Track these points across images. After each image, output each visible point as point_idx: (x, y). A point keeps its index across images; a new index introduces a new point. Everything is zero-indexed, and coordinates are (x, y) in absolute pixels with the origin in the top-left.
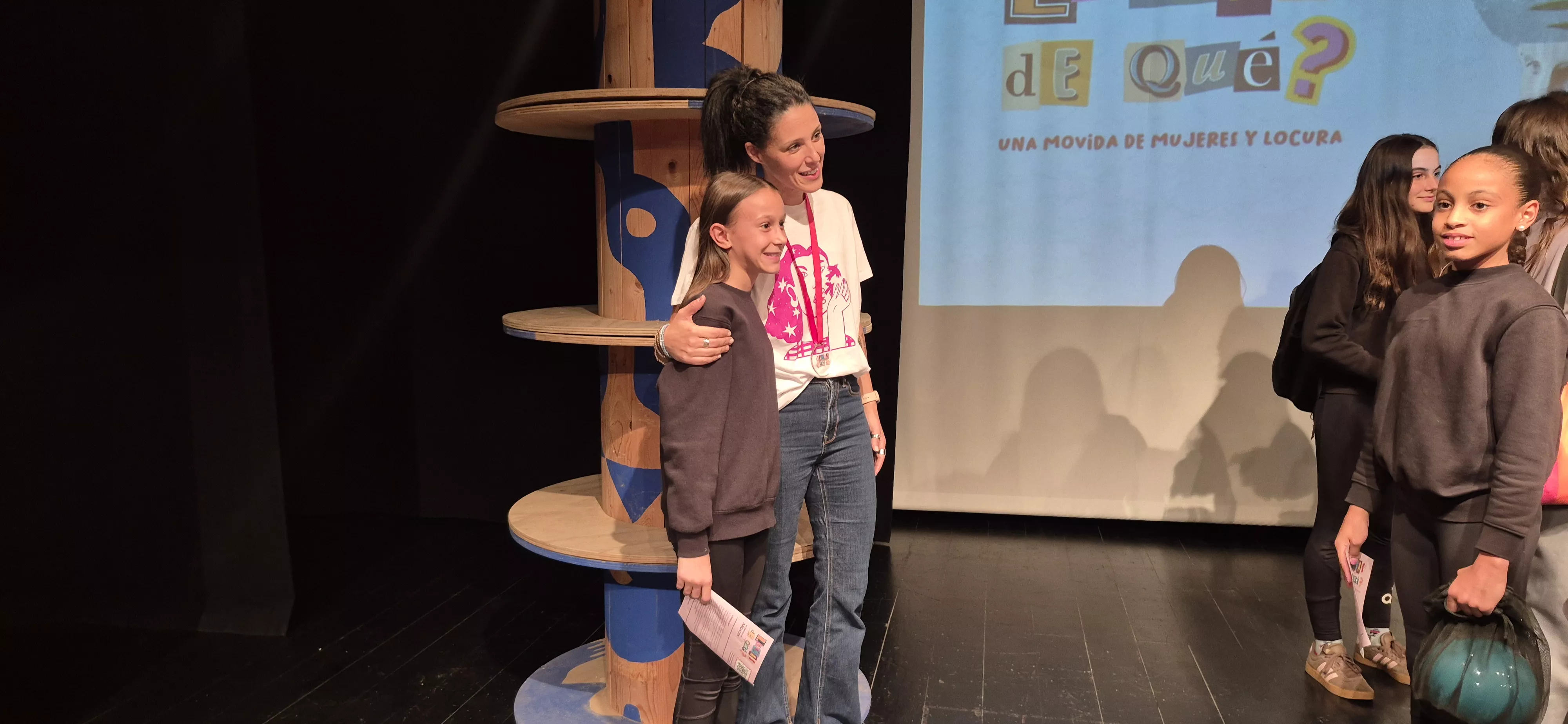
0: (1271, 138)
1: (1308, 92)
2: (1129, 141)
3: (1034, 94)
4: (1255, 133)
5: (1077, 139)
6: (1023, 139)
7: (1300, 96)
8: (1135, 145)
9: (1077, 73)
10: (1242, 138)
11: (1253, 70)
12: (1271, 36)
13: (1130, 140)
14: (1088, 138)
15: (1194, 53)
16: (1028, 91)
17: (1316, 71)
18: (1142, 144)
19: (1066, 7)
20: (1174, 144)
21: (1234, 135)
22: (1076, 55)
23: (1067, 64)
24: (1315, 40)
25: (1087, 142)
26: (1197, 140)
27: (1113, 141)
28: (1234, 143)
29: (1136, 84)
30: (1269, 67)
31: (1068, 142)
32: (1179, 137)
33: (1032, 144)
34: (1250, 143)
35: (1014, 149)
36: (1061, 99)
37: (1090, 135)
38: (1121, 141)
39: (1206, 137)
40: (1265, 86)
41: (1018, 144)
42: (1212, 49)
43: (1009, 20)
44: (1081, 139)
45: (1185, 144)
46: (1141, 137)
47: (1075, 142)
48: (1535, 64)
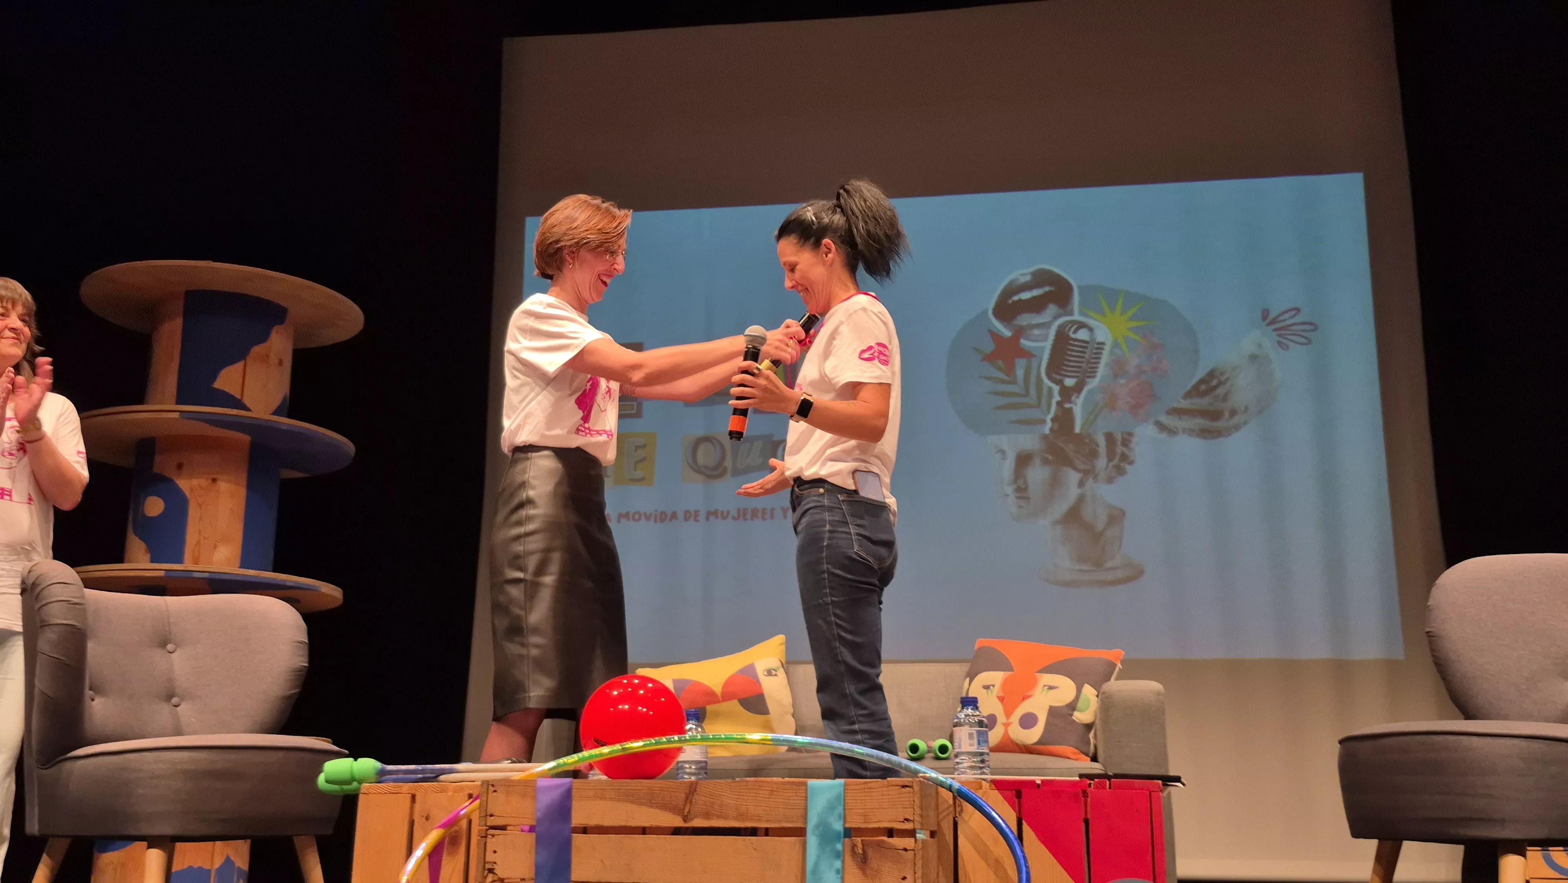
2: (687, 516)
3: (609, 476)
5: (645, 514)
8: (692, 519)
9: (643, 460)
10: (778, 513)
14: (654, 514)
18: (699, 518)
19: (633, 405)
20: (724, 518)
21: (772, 510)
22: (642, 443)
23: (636, 451)
25: (653, 517)
26: (742, 515)
27: (674, 516)
28: (772, 517)
29: (693, 468)
31: (637, 517)
32: (728, 512)
36: (631, 480)
37: (656, 511)
38: (681, 515)
39: (749, 512)
42: (751, 440)
44: (648, 514)
45: (734, 518)
46: (697, 513)
47: (643, 517)
48: (1003, 452)
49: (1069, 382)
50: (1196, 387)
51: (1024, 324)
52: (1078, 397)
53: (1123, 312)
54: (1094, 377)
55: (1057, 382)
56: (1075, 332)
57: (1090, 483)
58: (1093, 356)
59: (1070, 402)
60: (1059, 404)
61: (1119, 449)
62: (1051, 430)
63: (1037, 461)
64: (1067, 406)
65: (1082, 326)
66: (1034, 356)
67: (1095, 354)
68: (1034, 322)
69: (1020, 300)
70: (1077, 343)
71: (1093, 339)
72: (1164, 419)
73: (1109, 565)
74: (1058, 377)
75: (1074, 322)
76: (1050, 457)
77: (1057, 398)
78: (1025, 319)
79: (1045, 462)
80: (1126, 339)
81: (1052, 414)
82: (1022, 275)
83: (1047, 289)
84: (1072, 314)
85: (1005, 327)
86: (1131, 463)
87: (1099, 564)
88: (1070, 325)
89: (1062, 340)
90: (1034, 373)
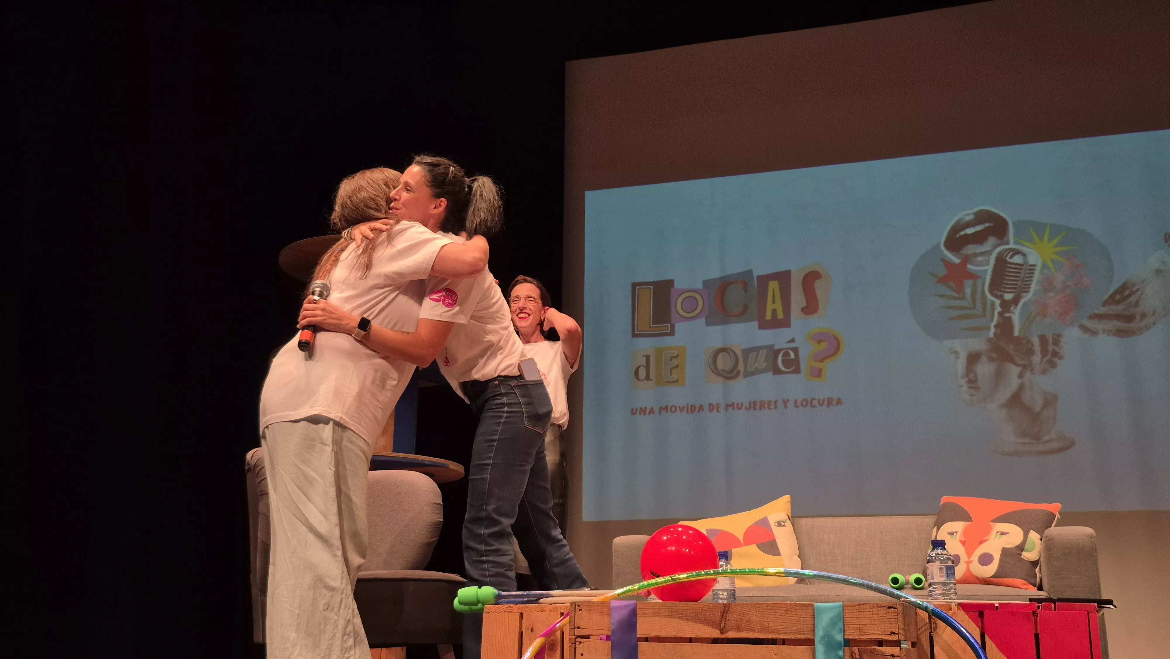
0: (799, 403)
1: (818, 373)
3: (652, 380)
4: (788, 400)
5: (679, 407)
6: (646, 408)
7: (813, 376)
8: (715, 410)
9: (677, 366)
10: (780, 404)
11: (783, 362)
12: (792, 341)
13: (712, 407)
14: (686, 407)
15: (747, 352)
16: (648, 378)
17: (822, 361)
18: (720, 409)
19: (668, 326)
20: (740, 409)
21: (776, 402)
22: (676, 355)
23: (671, 360)
24: (819, 342)
25: (685, 409)
26: (753, 406)
27: (701, 408)
28: (776, 407)
29: (714, 372)
30: (792, 359)
31: (673, 409)
32: (742, 404)
33: (652, 411)
34: (786, 407)
35: (640, 414)
36: (668, 382)
37: (687, 405)
38: (706, 408)
39: (758, 404)
40: (793, 370)
41: (643, 411)
42: (757, 349)
43: (634, 335)
44: (681, 407)
45: (746, 409)
46: (718, 405)
47: (678, 409)
48: (956, 353)
49: (1008, 297)
50: (1112, 297)
51: (970, 252)
52: (1015, 308)
53: (1050, 241)
54: (1029, 291)
55: (997, 296)
56: (1011, 258)
57: (1028, 374)
58: (1026, 275)
59: (1009, 312)
60: (1001, 314)
61: (1051, 347)
62: (995, 334)
63: (984, 359)
64: (1007, 315)
65: (1017, 252)
66: (980, 277)
67: (1028, 273)
68: (978, 251)
69: (966, 234)
70: (1013, 266)
71: (1026, 262)
72: (1086, 323)
73: (1046, 438)
74: (999, 293)
75: (1011, 250)
76: (994, 355)
77: (998, 309)
78: (970, 249)
79: (991, 359)
80: (1053, 261)
81: (995, 322)
82: (968, 215)
83: (987, 225)
84: (1008, 243)
85: (955, 255)
86: (1061, 358)
87: (1037, 438)
88: (1006, 253)
89: (1001, 264)
90: (979, 290)
